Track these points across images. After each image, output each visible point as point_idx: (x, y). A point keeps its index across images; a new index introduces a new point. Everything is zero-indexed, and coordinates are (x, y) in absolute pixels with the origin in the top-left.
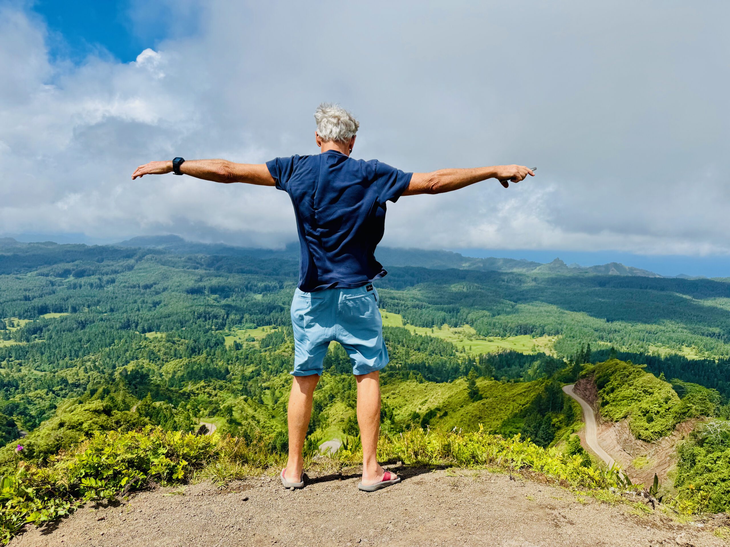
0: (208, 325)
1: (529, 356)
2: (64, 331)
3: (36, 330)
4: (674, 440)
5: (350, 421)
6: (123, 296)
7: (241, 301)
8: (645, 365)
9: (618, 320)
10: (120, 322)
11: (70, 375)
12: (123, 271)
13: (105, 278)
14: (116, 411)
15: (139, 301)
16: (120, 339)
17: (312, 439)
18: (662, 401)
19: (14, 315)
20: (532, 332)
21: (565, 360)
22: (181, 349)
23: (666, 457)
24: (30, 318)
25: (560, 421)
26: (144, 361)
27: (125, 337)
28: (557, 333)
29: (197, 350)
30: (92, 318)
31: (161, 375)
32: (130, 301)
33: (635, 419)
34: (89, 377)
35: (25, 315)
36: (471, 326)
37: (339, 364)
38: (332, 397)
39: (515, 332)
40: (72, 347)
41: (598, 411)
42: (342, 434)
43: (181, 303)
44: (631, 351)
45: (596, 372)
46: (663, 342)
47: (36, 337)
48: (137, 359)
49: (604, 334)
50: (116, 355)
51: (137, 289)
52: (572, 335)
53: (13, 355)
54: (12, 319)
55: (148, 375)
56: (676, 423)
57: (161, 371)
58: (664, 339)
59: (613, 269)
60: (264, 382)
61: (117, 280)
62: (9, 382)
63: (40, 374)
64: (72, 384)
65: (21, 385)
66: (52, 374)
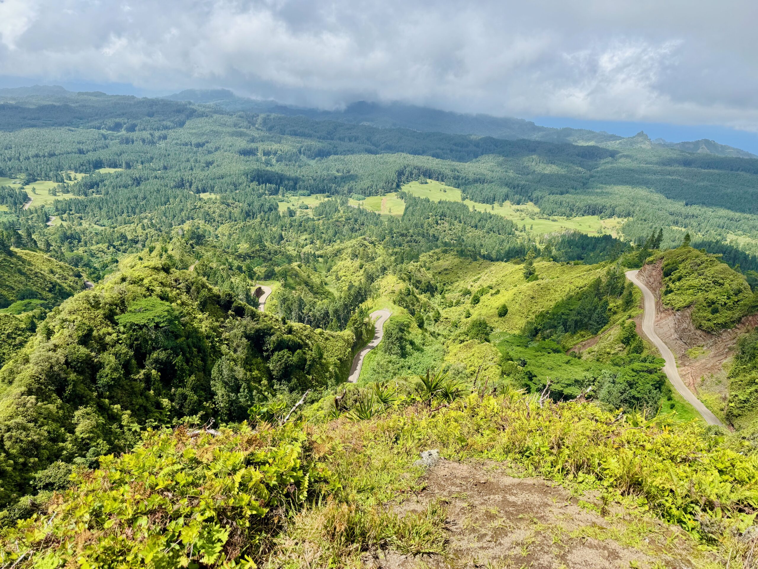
0: (262, 189)
1: (595, 238)
2: (120, 187)
3: (93, 185)
4: (736, 333)
5: (401, 293)
6: (175, 154)
7: (294, 165)
8: (721, 255)
9: (698, 204)
10: (174, 181)
11: (128, 231)
12: (174, 128)
13: (157, 134)
14: (174, 269)
15: (192, 160)
16: (175, 198)
17: (364, 307)
18: (732, 293)
19: (70, 168)
20: (601, 213)
21: (632, 244)
22: (236, 212)
23: (724, 349)
24: (86, 172)
25: (617, 306)
26: (200, 222)
27: (180, 196)
28: (628, 215)
29: (251, 214)
30: (146, 175)
31: (217, 237)
32: (183, 160)
33: (699, 310)
34: (147, 234)
35: (81, 168)
36: (535, 204)
37: (393, 237)
38: (384, 269)
39: (582, 212)
40: (129, 204)
41: (660, 298)
42: (393, 304)
43: (234, 164)
44: (707, 239)
45: (665, 259)
46: (744, 231)
47: (93, 192)
48: (192, 219)
49: (680, 219)
50: (172, 213)
51: (189, 146)
52: (644, 218)
53: (73, 208)
54: (69, 172)
55: (204, 236)
56: (743, 316)
57: (217, 232)
58: (746, 227)
59: (704, 146)
60: (317, 250)
61: (168, 137)
62: (72, 234)
63: (100, 228)
64: (131, 240)
65: (83, 238)
66: (112, 229)
